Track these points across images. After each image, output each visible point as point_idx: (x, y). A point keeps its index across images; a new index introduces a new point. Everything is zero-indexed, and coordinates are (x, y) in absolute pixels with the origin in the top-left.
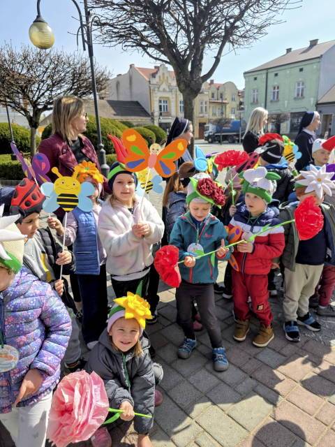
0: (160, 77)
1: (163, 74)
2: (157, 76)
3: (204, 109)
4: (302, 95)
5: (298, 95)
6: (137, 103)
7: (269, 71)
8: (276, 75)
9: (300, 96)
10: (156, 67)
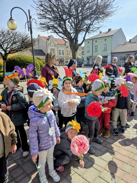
0: (51, 40)
1: (52, 39)
2: (50, 40)
3: (69, 54)
4: (106, 49)
5: (104, 49)
6: (41, 50)
7: (94, 40)
8: (96, 41)
9: (105, 50)
10: (49, 36)
